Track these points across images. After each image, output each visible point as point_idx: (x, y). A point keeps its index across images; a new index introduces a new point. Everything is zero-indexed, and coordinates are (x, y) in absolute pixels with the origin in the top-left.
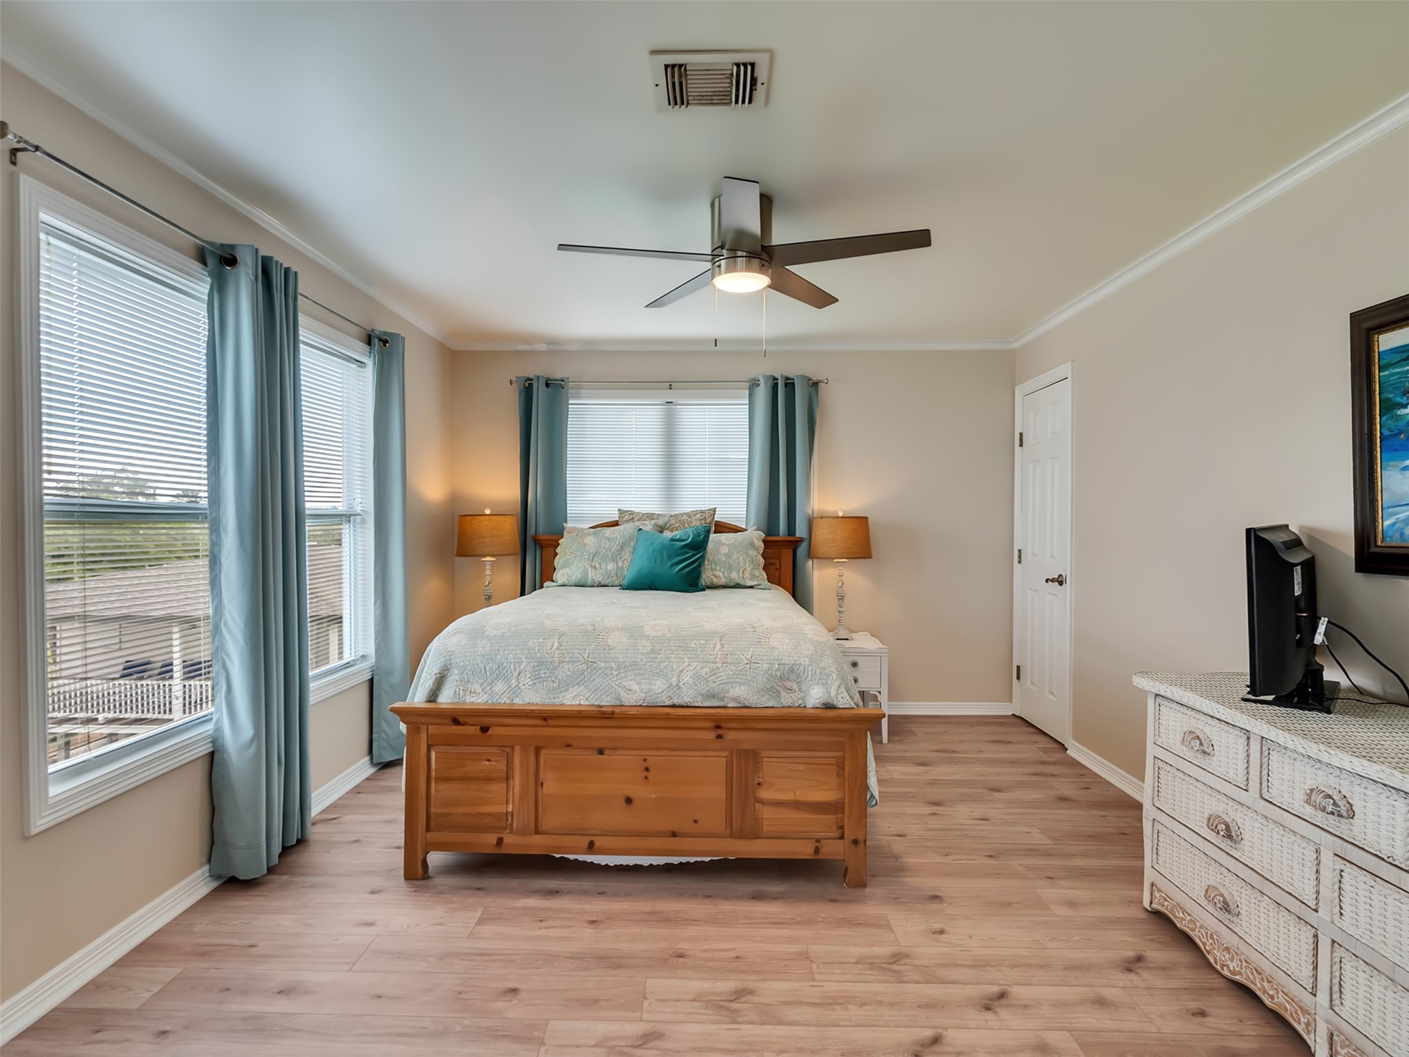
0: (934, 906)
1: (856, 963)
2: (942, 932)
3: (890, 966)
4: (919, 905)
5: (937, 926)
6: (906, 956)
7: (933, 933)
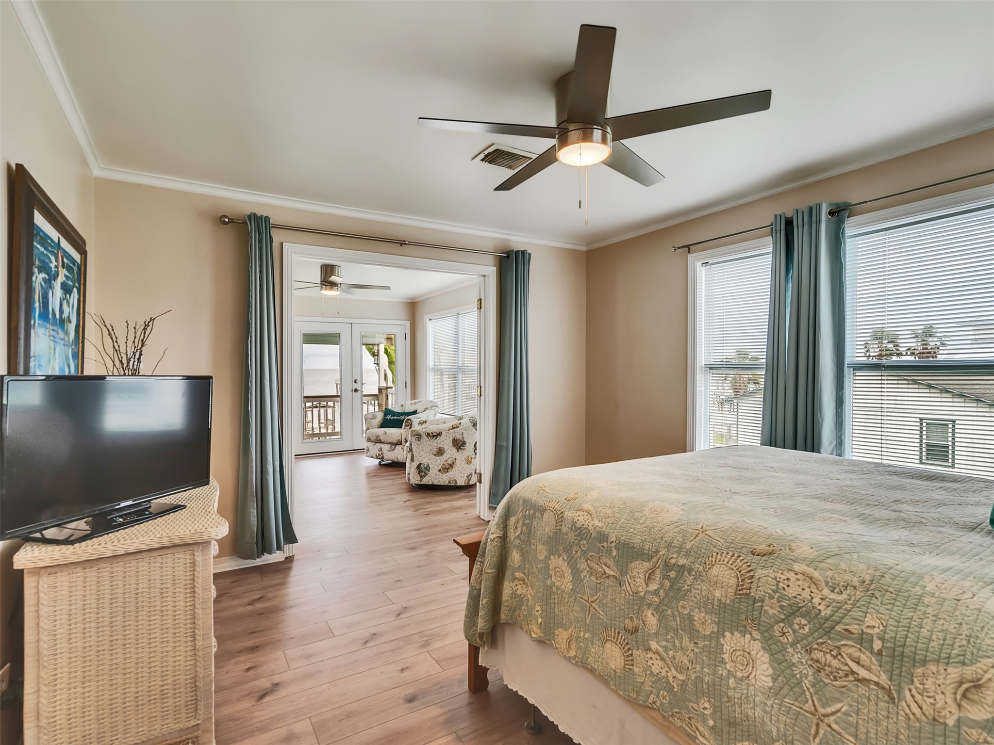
0: (410, 691)
1: (448, 634)
2: (402, 670)
3: (429, 638)
4: (422, 687)
5: (406, 673)
6: (421, 647)
7: (407, 668)
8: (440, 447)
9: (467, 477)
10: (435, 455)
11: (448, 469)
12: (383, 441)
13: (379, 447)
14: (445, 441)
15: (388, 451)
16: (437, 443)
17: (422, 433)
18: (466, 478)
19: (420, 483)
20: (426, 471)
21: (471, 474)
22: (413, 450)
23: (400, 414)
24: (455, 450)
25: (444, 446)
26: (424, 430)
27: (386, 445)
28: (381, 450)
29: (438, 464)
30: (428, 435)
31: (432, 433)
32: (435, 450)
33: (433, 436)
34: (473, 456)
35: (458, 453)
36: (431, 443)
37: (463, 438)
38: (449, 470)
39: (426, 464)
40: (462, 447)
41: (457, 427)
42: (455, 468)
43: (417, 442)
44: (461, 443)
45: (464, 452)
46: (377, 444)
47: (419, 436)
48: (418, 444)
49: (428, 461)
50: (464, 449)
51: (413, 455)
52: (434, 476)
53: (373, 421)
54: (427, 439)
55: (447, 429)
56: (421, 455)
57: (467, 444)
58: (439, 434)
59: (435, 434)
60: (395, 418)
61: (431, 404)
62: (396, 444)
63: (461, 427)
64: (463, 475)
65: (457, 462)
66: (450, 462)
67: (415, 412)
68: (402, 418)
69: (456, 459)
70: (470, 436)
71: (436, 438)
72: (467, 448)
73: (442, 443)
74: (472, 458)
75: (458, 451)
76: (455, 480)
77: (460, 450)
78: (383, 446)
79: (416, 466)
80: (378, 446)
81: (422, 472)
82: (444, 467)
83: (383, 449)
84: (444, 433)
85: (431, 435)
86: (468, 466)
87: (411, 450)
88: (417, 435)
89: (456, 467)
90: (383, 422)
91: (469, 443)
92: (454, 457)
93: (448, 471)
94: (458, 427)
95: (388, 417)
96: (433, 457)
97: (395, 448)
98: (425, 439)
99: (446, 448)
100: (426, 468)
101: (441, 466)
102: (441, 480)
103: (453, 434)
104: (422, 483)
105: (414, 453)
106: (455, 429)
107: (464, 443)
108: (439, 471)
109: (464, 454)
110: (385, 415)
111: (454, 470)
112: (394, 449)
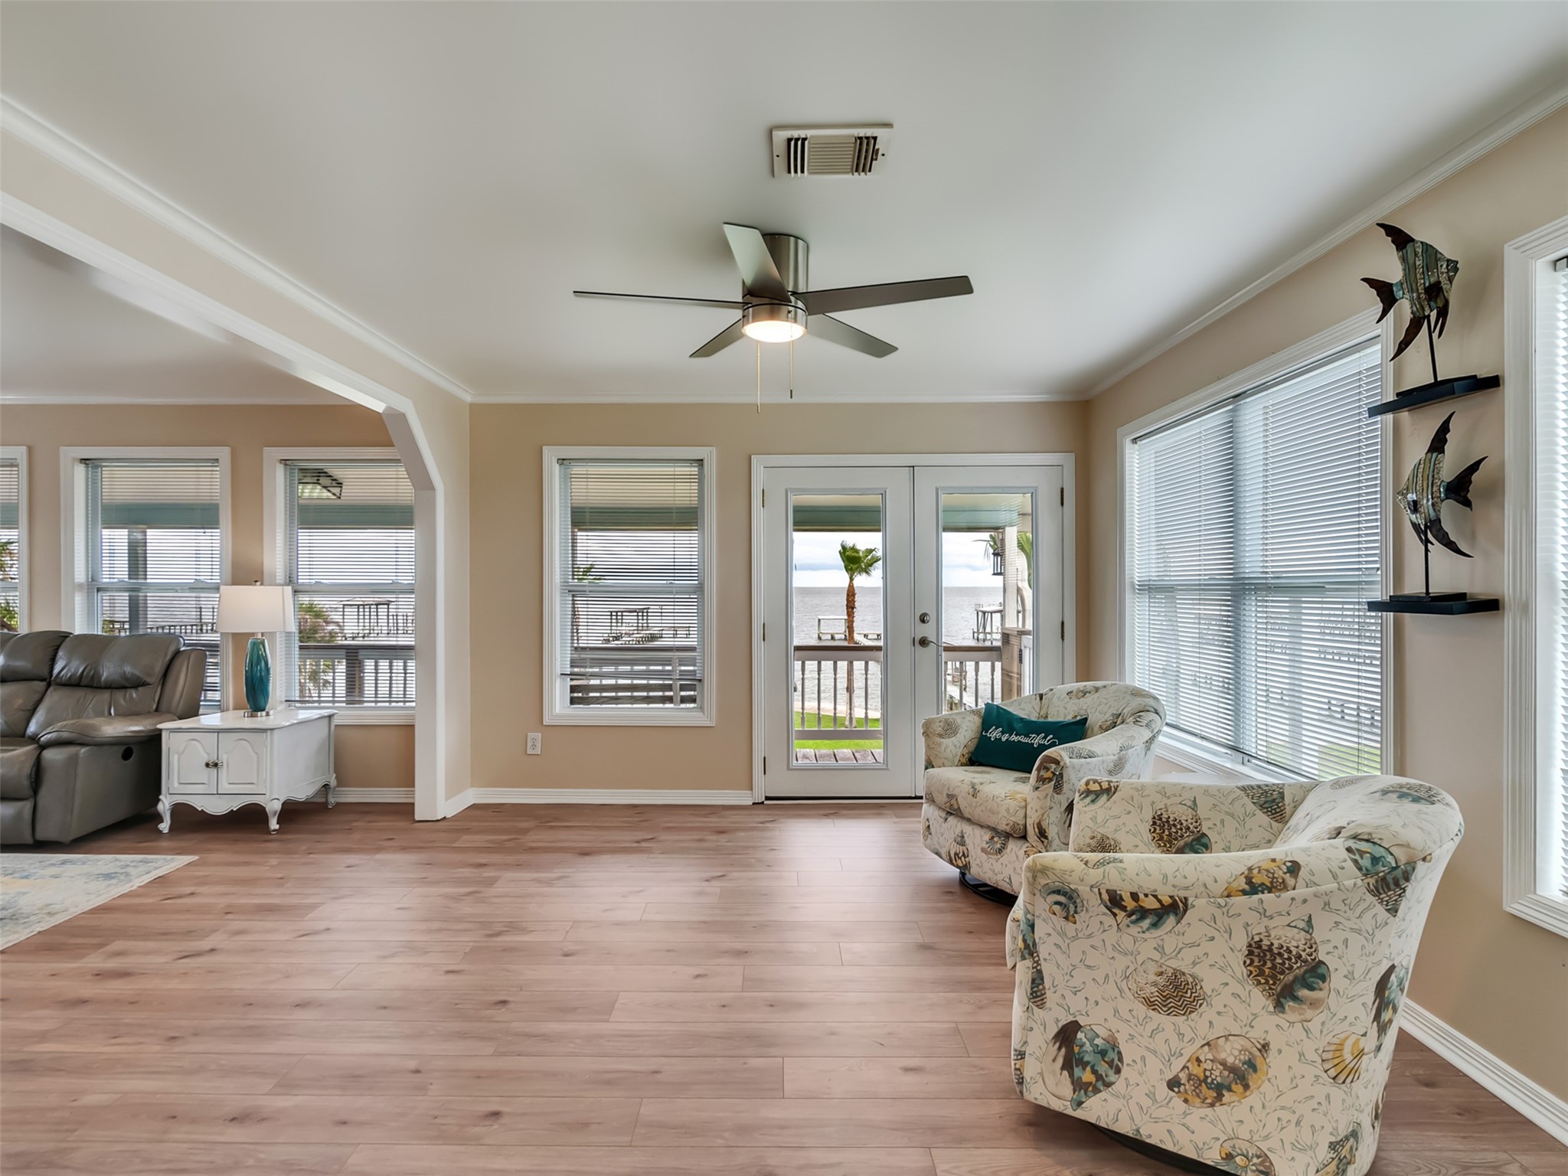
8: (1177, 973)
9: (1333, 1146)
10: (1150, 1003)
11: (1220, 1090)
12: (967, 815)
13: (958, 831)
14: (1206, 946)
15: (983, 850)
16: (1160, 949)
17: (1083, 890)
18: (1323, 1153)
19: (1069, 1112)
20: (1102, 1068)
21: (1354, 1134)
22: (1043, 950)
23: (1031, 727)
24: (1259, 1000)
25: (1197, 971)
26: (1095, 875)
27: (978, 831)
28: (962, 842)
29: (1163, 1050)
30: (1114, 901)
31: (1135, 896)
32: (1148, 980)
33: (1142, 913)
34: (1370, 1043)
35: (1279, 1019)
36: (1127, 942)
37: (1312, 945)
38: (1227, 1096)
39: (1102, 1032)
40: (1304, 993)
41: (1274, 886)
42: (1263, 1090)
43: (1059, 922)
44: (1298, 969)
45: (1317, 1019)
46: (951, 819)
47: (1067, 900)
48: (1062, 934)
49: (1114, 1024)
50: (1314, 1004)
51: (1037, 979)
52: (1146, 1102)
53: (946, 742)
54: (1109, 920)
55: (1219, 889)
56: (1076, 982)
57: (1336, 980)
58: (1175, 908)
59: (1150, 903)
60: (1014, 738)
61: (1136, 703)
62: (1008, 836)
63: (1301, 892)
64: (1306, 1137)
65: (1276, 1065)
66: (1231, 1052)
67: (1077, 730)
68: (1036, 740)
69: (1265, 1047)
70: (1356, 941)
71: (1155, 925)
72: (1332, 1000)
73: (1188, 955)
74: (1361, 1053)
75: (1279, 1006)
76: (1263, 1157)
77: (1290, 1004)
78: (968, 829)
79: (1053, 1030)
80: (955, 825)
81: (1084, 1065)
82: (1196, 1070)
83: (968, 841)
84: (1200, 907)
85: (1130, 904)
86: (1337, 1093)
87: (1030, 950)
88: (1058, 892)
89: (1266, 1087)
90: (977, 748)
91: (1350, 976)
92: (1257, 1034)
93: (1219, 1097)
94: (1284, 887)
95: (994, 734)
96: (1141, 1010)
97: (1004, 846)
98: (1094, 913)
99: (1210, 980)
100: (1103, 1053)
101: (1182, 1062)
102: (1180, 1133)
103: (1253, 917)
104: (1079, 1114)
105: (1047, 969)
106: (1266, 896)
107: (1315, 973)
108: (1173, 1084)
109: (1314, 1026)
110: (986, 724)
111: (1253, 1098)
112: (1000, 851)
